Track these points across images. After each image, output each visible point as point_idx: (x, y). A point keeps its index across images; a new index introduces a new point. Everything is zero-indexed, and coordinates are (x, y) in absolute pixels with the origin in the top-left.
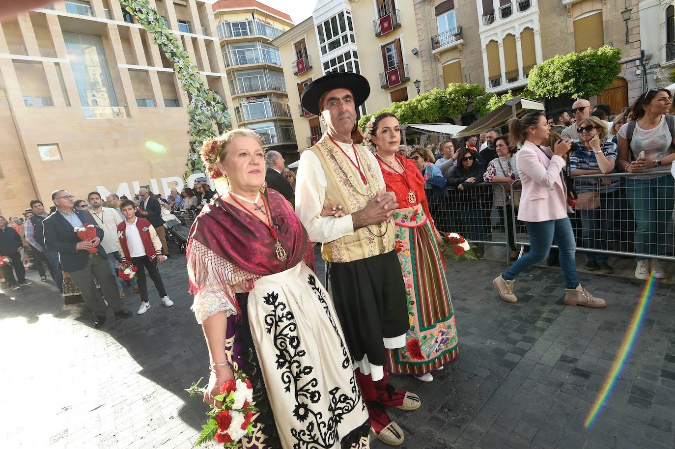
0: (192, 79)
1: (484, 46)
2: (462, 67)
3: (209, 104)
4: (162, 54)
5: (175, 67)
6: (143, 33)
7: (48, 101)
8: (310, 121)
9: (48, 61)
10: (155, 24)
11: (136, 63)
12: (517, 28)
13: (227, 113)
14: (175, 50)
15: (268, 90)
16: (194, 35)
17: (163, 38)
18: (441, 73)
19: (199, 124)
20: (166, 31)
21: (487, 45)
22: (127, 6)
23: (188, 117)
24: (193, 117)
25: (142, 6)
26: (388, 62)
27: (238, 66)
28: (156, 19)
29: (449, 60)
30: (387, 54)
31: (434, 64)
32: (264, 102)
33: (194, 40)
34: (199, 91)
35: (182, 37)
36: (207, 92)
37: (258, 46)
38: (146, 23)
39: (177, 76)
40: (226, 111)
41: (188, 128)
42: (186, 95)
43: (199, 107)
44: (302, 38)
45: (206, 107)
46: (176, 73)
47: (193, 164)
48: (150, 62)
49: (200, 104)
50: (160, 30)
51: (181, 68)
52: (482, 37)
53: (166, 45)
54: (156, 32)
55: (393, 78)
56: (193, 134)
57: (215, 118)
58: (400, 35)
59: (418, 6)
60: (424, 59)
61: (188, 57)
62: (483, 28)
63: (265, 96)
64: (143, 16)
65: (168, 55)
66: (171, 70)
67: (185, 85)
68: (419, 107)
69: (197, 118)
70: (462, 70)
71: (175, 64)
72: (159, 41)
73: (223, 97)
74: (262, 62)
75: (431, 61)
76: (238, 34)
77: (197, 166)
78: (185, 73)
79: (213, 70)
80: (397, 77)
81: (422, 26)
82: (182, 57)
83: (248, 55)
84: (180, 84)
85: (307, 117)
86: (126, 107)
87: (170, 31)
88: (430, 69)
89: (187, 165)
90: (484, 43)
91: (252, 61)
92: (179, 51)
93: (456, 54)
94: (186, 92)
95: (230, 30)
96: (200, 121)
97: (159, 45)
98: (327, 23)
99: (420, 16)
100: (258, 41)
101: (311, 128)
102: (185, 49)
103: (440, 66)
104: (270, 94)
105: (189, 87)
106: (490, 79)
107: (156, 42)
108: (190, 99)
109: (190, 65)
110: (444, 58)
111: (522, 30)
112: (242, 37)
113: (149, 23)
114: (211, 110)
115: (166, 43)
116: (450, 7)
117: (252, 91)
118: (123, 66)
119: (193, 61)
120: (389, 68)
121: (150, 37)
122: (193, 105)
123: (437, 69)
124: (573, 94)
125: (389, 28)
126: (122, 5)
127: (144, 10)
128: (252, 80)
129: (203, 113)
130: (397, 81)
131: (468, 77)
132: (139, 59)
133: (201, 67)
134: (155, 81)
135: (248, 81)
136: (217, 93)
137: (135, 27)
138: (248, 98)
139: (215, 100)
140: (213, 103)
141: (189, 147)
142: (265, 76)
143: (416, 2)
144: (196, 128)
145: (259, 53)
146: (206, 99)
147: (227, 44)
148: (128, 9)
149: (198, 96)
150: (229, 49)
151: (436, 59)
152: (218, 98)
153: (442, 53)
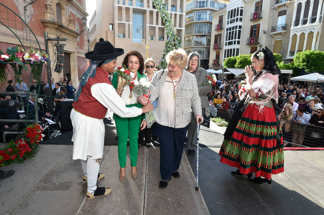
0: (170, 30)
1: (291, 36)
2: (283, 43)
3: (174, 40)
4: (162, 20)
5: (165, 26)
6: (157, 13)
7: (124, 37)
8: (217, 52)
9: (127, 23)
10: (162, 9)
11: (152, 24)
12: (307, 30)
13: (181, 45)
14: (167, 19)
15: (207, 33)
16: (176, 13)
17: (164, 14)
18: (273, 43)
19: (168, 48)
20: (165, 12)
21: (293, 36)
22: (154, 3)
23: (165, 45)
24: (167, 45)
25: (160, 3)
26: (253, 33)
27: (196, 22)
28: (163, 7)
29: (278, 38)
30: (254, 29)
31: (271, 39)
32: (203, 39)
33: (176, 15)
34: (172, 35)
35: (171, 14)
36: (175, 36)
37: (208, 12)
38: (159, 9)
39: (165, 29)
40: (180, 44)
41: (164, 49)
42: (167, 37)
43: (170, 41)
44: (223, 14)
45: (173, 42)
46: (165, 28)
47: (162, 63)
48: (157, 24)
49: (171, 40)
50: (163, 11)
51: (167, 26)
52: (291, 32)
53: (164, 17)
54: (162, 12)
55: (252, 41)
56: (165, 52)
57: (175, 46)
58: (261, 22)
59: (271, 10)
60: (268, 35)
61: (171, 22)
62: (292, 27)
63: (205, 36)
64: (158, 7)
65: (164, 21)
66: (163, 27)
67: (167, 33)
68: (248, 59)
69: (168, 46)
70: (282, 45)
71: (165, 25)
72: (162, 16)
73: (181, 38)
74: (208, 20)
75: (270, 37)
76: (200, 7)
77: (163, 64)
78: (168, 28)
79: (180, 27)
80: (254, 41)
81: (271, 20)
82: (169, 22)
83: (202, 16)
84: (165, 32)
85: (216, 50)
86: (146, 39)
87: (167, 12)
88: (269, 41)
89: (160, 63)
90: (292, 34)
91: (203, 19)
92: (168, 19)
93: (281, 36)
94: (167, 35)
95: (197, 5)
96: (169, 47)
97: (162, 17)
98: (232, 11)
99: (271, 15)
100: (209, 10)
101: (216, 56)
102: (171, 18)
103: (274, 40)
104: (207, 35)
105: (168, 33)
106: (290, 52)
107: (161, 16)
108: (168, 38)
109: (171, 25)
110: (277, 37)
111: (309, 32)
112: (201, 8)
113: (160, 9)
114: (174, 43)
115: (164, 16)
116: (284, 14)
117: (199, 33)
118: (148, 25)
119: (173, 23)
120: (253, 36)
121: (160, 14)
122: (168, 40)
123: (272, 41)
124: (305, 69)
125: (256, 18)
126: (153, 2)
127: (160, 4)
128: (201, 28)
129: (171, 44)
130: (253, 43)
131: (284, 48)
132: (154, 22)
133: (175, 26)
134: (157, 30)
135: (199, 28)
136: (178, 36)
137: (155, 11)
138: (197, 36)
139: (177, 39)
140: (176, 40)
141: (163, 57)
142: (207, 27)
143: (271, 8)
144: (167, 49)
145: (208, 16)
146: (174, 38)
147: (194, 11)
148: (154, 4)
149: (171, 37)
150: (194, 13)
151: (272, 37)
152: (179, 38)
153: (275, 35)
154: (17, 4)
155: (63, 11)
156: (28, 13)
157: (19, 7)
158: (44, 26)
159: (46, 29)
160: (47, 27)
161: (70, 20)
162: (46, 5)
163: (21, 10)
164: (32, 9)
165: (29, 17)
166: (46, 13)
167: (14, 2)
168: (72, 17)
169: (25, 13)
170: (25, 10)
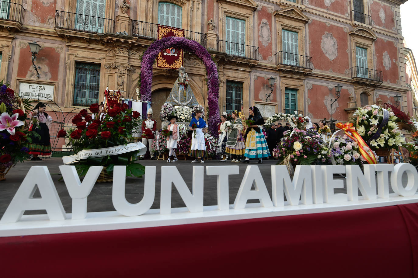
154: (326, 104)
155: (369, 97)
156: (334, 107)
157: (327, 105)
158: (347, 113)
159: (349, 114)
160: (349, 113)
161: (378, 102)
162: (350, 98)
163: (329, 107)
164: (337, 104)
165: (334, 110)
166: (349, 104)
167: (324, 104)
168: (380, 99)
169: (331, 108)
170: (331, 105)
